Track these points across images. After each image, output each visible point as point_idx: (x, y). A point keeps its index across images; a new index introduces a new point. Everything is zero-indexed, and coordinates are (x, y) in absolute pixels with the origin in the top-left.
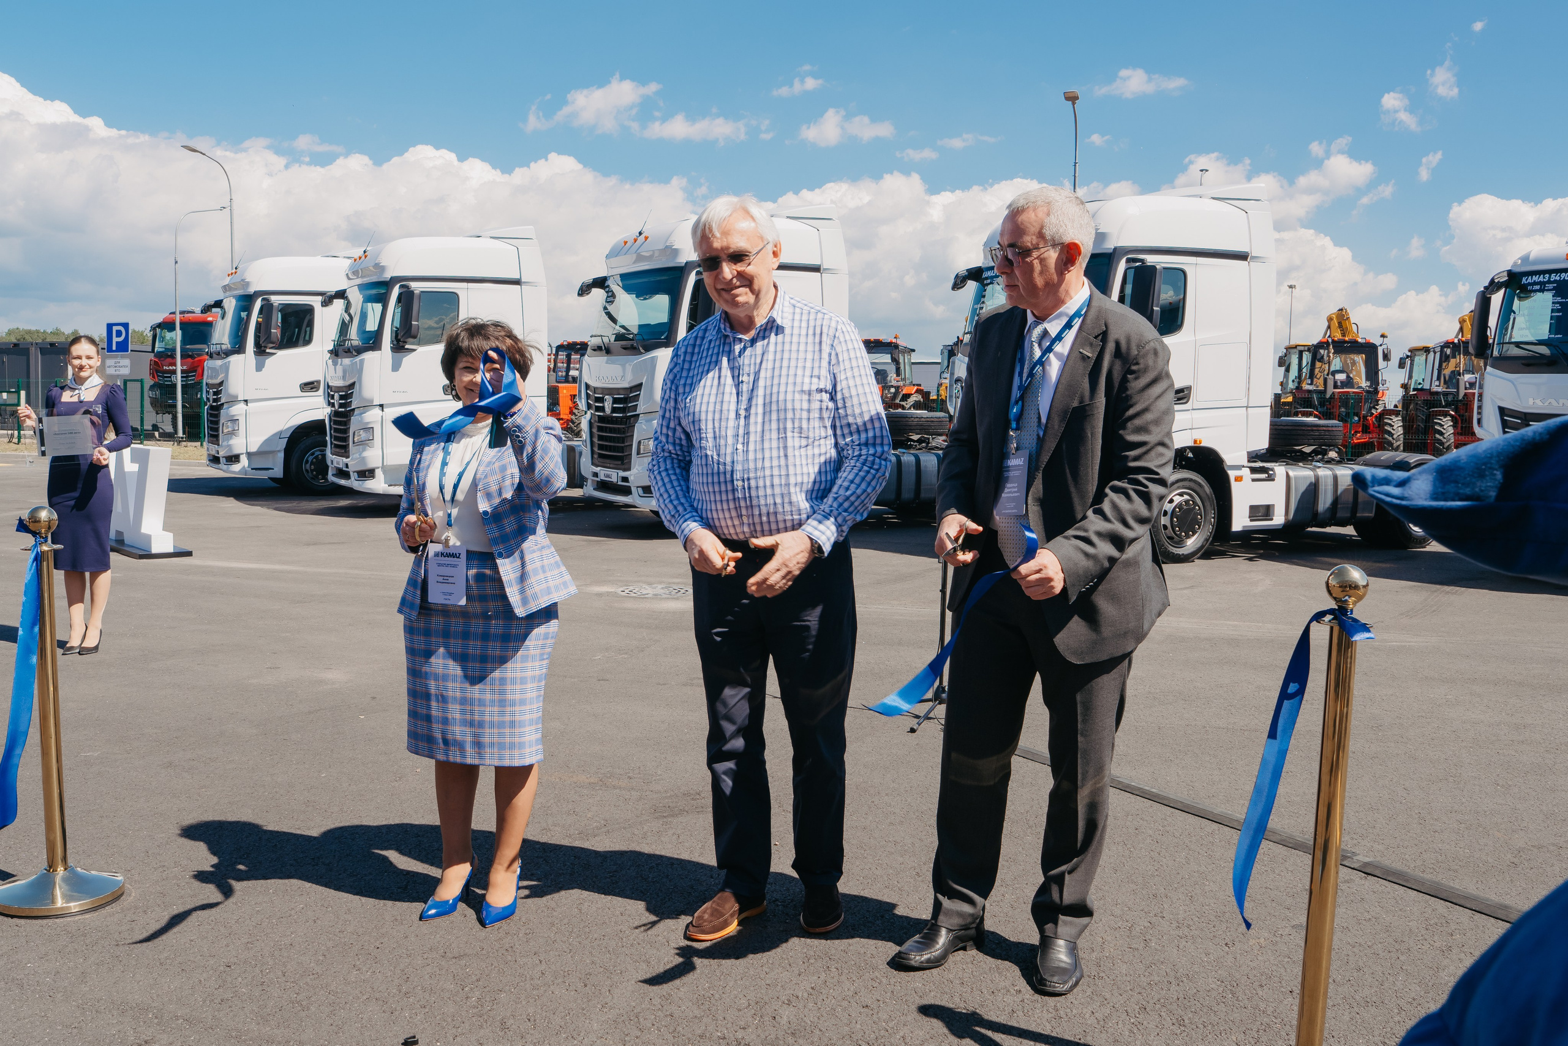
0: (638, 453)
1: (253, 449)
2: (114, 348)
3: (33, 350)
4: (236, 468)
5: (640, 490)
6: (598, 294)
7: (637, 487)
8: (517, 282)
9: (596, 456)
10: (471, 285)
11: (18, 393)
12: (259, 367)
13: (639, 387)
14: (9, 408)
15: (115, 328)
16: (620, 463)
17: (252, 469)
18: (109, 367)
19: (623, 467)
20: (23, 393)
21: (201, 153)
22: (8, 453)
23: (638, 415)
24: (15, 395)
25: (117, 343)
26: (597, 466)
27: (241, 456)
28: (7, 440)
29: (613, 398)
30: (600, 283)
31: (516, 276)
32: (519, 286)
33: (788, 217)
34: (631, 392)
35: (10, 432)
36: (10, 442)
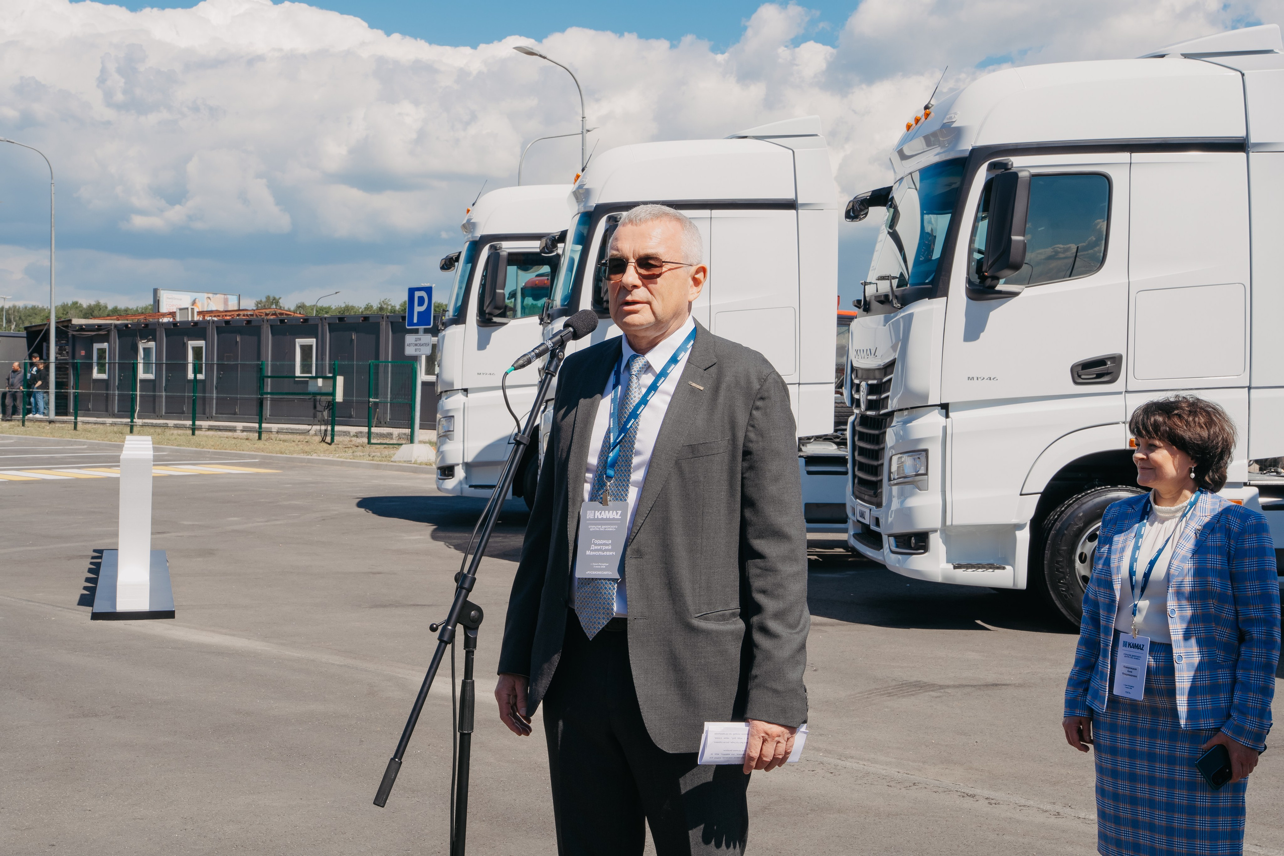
0: (890, 480)
1: (469, 459)
2: (415, 321)
3: (383, 324)
4: (450, 484)
5: (892, 539)
6: (878, 215)
7: (889, 536)
8: (790, 205)
9: (856, 481)
10: (716, 213)
11: (334, 379)
12: (482, 344)
13: (889, 367)
14: (323, 398)
15: (417, 294)
16: (872, 492)
17: (471, 486)
18: (409, 345)
19: (874, 500)
20: (340, 380)
21: (541, 56)
22: (295, 456)
23: (891, 414)
24: (331, 382)
25: (419, 313)
26: (857, 497)
27: (456, 468)
28: (319, 438)
29: (868, 385)
30: (882, 197)
31: (789, 195)
32: (794, 212)
33: (1186, 56)
34: (885, 375)
35: (323, 428)
36: (323, 440)
